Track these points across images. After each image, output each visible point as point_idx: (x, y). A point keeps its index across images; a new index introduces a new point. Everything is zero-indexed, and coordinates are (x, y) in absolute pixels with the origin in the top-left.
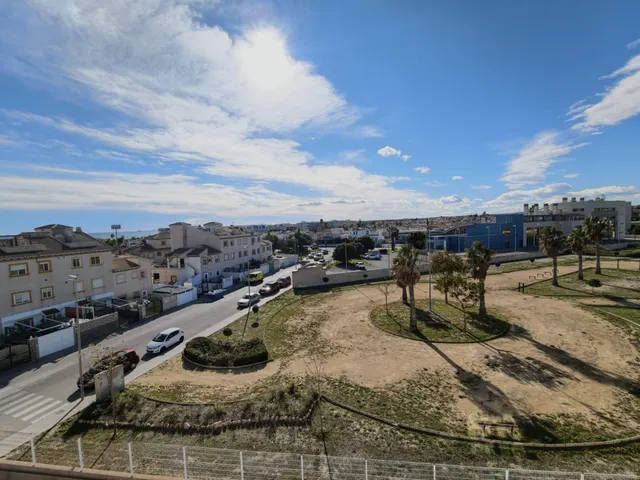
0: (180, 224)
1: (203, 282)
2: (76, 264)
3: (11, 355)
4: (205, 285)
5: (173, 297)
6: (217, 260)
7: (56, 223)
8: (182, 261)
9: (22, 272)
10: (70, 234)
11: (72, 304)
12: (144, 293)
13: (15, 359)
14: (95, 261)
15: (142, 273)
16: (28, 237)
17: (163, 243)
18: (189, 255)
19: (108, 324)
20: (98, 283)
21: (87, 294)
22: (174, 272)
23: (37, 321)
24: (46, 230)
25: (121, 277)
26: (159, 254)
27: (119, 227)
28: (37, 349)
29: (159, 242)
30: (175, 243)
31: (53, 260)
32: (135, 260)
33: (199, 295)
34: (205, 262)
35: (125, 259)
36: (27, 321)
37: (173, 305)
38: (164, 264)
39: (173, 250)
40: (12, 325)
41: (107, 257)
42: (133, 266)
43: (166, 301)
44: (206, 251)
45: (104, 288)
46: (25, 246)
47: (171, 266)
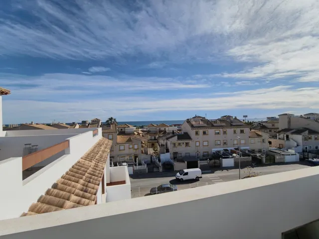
0: (286, 114)
1: (304, 151)
2: (235, 132)
3: (215, 163)
4: (306, 154)
5: (282, 157)
6: (316, 139)
7: (228, 115)
8: (287, 137)
9: (218, 133)
10: (232, 119)
11: (233, 148)
12: (264, 150)
13: (216, 164)
14: (242, 132)
15: (263, 140)
16: (220, 120)
17: (273, 125)
18: (293, 133)
19: (247, 161)
20: (243, 142)
21: (238, 146)
22: (282, 142)
23: (222, 152)
24: (225, 118)
25: (252, 140)
26: (270, 131)
27: (246, 116)
28: (222, 163)
29: (271, 125)
30: (282, 125)
31: (228, 129)
32: (260, 133)
33: (301, 159)
34: (305, 139)
35: (254, 132)
36: (219, 152)
37: (282, 161)
38: (275, 137)
39: (280, 129)
40: (214, 152)
41: (247, 130)
42: (259, 136)
43: (277, 157)
44: (307, 132)
45: (245, 144)
46: (219, 124)
47: (279, 139)
